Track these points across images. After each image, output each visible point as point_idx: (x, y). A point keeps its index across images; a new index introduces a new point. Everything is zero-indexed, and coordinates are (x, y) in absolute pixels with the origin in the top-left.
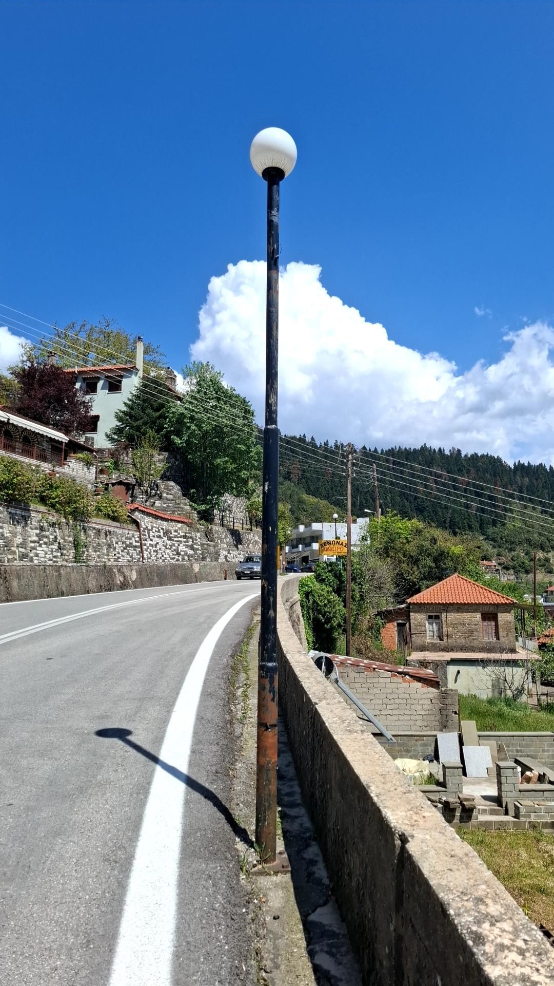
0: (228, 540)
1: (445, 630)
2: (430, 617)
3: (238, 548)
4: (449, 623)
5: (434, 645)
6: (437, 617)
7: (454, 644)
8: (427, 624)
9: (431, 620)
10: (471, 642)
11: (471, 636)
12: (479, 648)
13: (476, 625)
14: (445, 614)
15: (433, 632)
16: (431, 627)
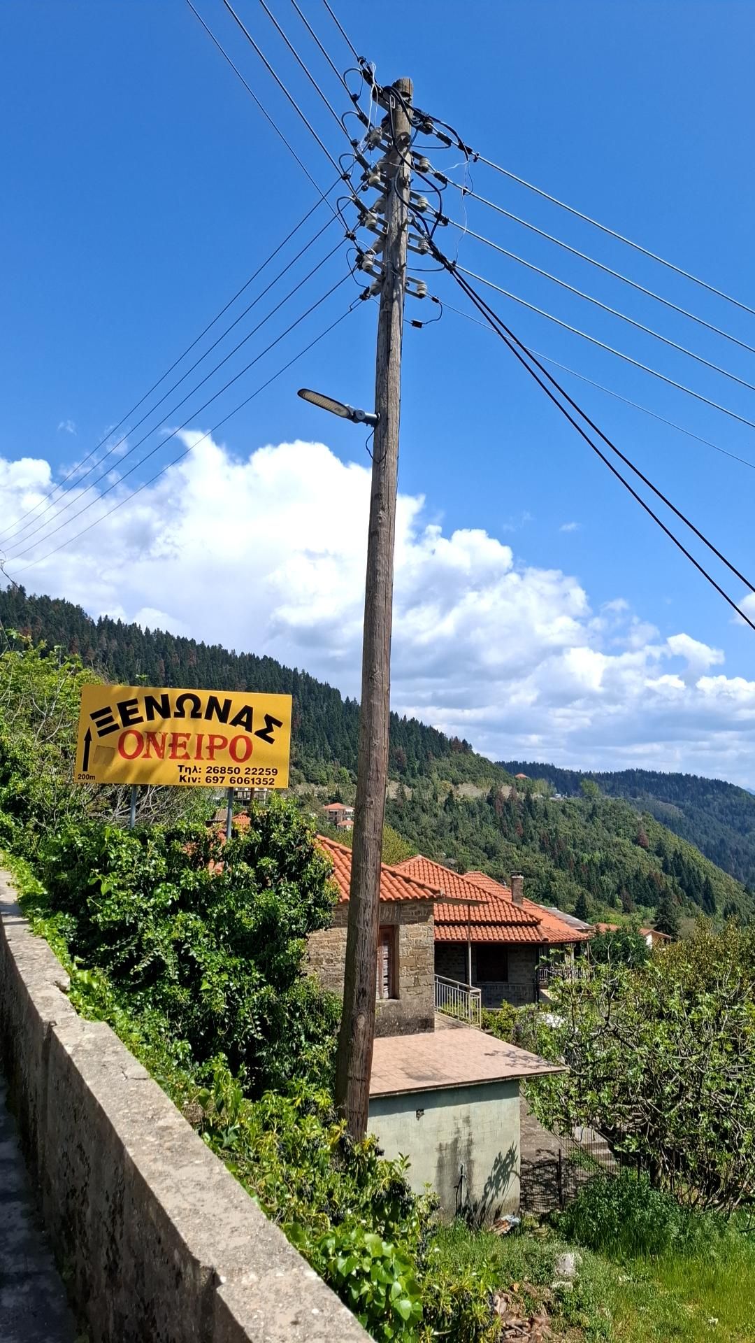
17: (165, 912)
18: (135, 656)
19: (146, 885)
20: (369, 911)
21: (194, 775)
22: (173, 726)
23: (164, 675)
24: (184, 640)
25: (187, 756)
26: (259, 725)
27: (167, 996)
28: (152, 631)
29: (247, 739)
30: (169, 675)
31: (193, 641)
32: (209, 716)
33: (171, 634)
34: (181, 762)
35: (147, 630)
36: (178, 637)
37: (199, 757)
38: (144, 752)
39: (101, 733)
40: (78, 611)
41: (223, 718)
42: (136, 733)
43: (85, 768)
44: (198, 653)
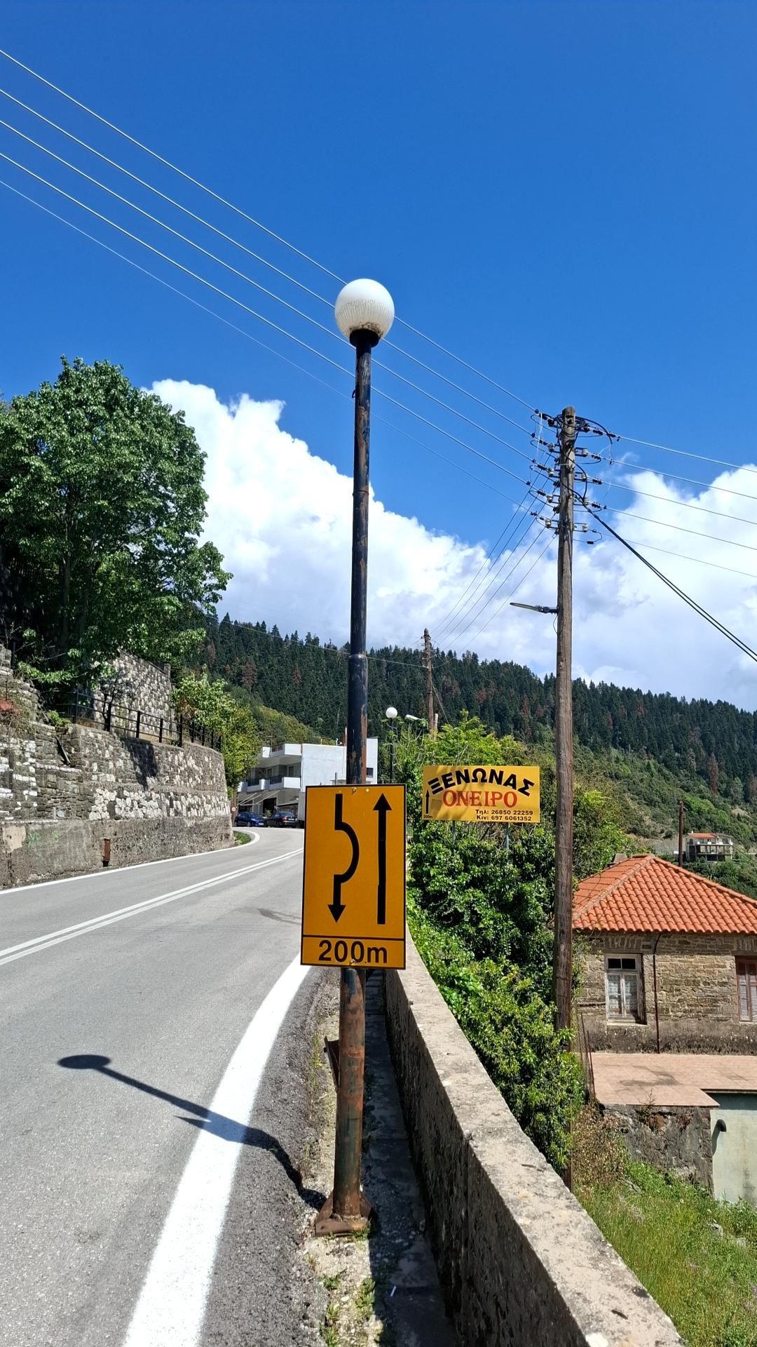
0: (120, 763)
1: (650, 996)
2: (613, 964)
3: (145, 785)
4: (660, 979)
5: (623, 1033)
6: (629, 964)
7: (673, 1032)
8: (606, 981)
9: (614, 972)
10: (711, 1029)
11: (712, 1011)
12: (731, 1043)
13: (724, 984)
14: (651, 957)
15: (620, 999)
16: (614, 988)
17: (462, 889)
18: (582, 710)
19: (452, 873)
20: (564, 888)
21: (485, 815)
22: (470, 787)
23: (612, 727)
24: (630, 691)
25: (480, 804)
26: (520, 784)
27: (464, 930)
28: (596, 684)
29: (513, 793)
30: (617, 727)
31: (639, 691)
32: (491, 781)
33: (616, 685)
34: (477, 808)
35: (592, 684)
36: (624, 688)
37: (487, 804)
38: (457, 802)
39: (434, 792)
40: (526, 671)
41: (499, 781)
42: (451, 791)
43: (427, 812)
44: (645, 703)
